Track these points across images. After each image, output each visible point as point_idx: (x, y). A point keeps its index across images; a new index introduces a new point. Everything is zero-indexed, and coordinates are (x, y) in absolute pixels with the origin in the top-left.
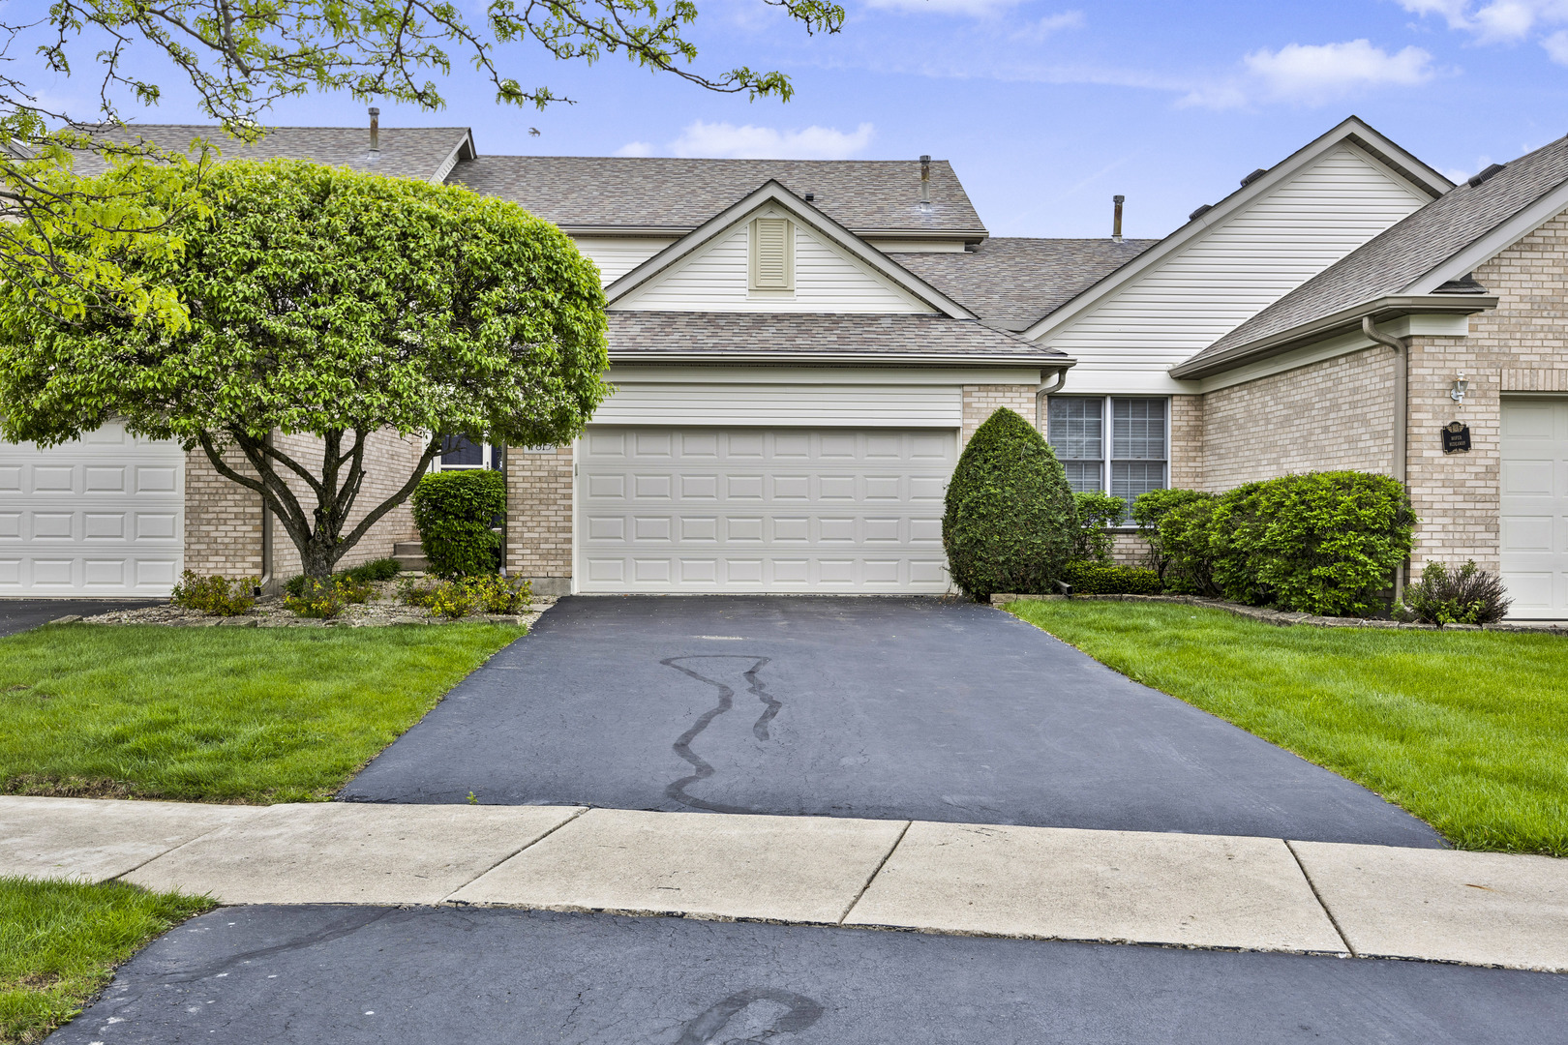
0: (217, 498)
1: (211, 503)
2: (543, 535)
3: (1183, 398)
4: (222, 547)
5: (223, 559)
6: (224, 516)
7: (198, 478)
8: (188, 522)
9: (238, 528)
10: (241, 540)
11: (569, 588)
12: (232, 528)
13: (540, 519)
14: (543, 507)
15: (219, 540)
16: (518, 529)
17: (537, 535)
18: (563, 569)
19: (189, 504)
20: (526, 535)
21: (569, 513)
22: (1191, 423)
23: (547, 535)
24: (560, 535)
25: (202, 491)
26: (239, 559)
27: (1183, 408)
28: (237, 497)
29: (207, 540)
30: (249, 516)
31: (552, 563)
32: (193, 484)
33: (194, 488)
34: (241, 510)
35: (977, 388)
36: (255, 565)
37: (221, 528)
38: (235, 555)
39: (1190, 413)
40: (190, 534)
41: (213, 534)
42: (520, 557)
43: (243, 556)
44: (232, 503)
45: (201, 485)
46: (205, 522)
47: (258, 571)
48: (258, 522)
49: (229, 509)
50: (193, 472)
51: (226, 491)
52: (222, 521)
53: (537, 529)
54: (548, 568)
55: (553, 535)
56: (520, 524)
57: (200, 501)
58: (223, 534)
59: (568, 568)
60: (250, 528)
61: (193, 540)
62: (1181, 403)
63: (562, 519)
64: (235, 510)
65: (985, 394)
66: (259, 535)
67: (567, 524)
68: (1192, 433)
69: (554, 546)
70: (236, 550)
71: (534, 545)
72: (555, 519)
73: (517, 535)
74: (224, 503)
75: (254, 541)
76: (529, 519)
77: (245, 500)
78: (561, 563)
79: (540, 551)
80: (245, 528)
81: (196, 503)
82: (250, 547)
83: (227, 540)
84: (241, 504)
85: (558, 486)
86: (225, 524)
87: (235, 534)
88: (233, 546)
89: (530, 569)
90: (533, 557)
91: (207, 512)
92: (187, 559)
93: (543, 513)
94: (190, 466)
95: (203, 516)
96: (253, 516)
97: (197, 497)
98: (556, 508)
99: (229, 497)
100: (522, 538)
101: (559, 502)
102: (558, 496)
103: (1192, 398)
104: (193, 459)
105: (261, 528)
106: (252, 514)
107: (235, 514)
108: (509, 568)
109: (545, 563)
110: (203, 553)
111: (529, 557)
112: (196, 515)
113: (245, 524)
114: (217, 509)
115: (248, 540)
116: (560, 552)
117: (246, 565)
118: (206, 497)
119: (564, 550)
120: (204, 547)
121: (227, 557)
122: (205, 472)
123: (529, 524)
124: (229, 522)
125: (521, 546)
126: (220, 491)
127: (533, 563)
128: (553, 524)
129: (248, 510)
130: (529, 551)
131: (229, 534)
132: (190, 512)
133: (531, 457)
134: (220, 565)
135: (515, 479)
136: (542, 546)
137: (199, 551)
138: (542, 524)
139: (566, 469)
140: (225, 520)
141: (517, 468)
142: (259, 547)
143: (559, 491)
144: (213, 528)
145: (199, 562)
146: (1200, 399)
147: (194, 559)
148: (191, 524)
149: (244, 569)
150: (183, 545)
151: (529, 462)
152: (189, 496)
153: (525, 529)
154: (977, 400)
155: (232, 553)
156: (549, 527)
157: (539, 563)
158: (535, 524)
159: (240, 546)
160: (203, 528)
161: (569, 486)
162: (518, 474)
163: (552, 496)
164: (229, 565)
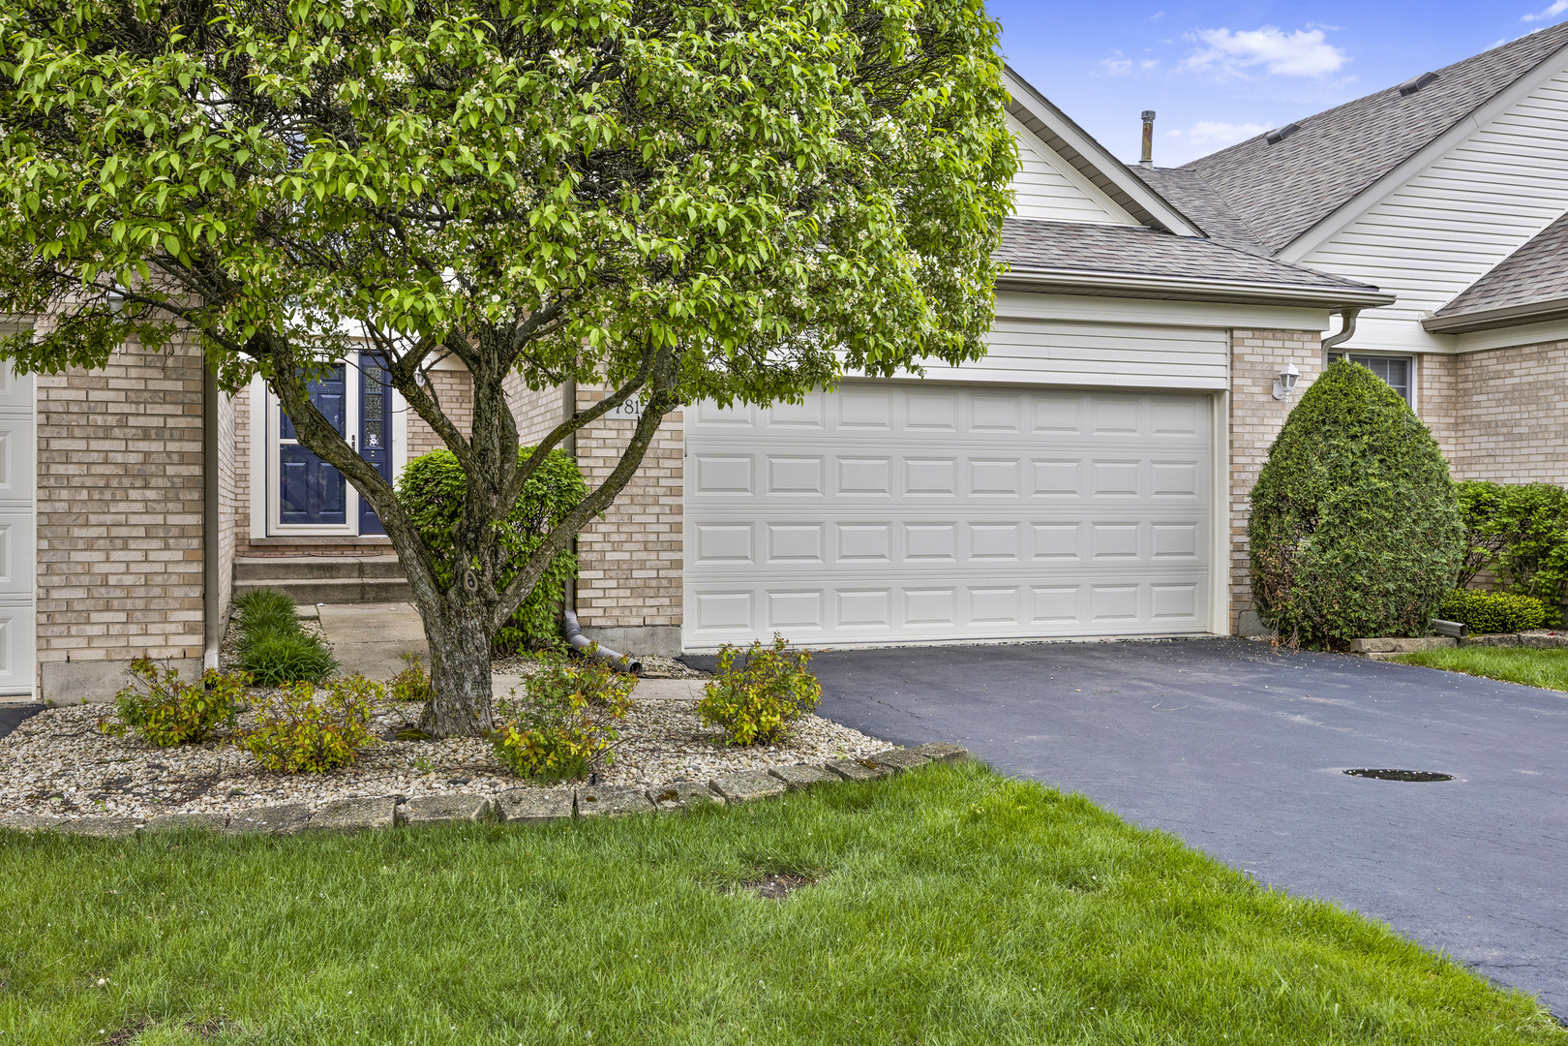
0: (108, 495)
1: (95, 507)
2: (636, 556)
3: (1435, 358)
4: (118, 593)
5: (122, 617)
6: (123, 532)
7: (67, 457)
8: (45, 544)
9: (152, 556)
10: (159, 580)
11: (678, 641)
12: (140, 556)
13: (631, 529)
14: (638, 509)
15: (112, 580)
16: (596, 547)
17: (626, 556)
18: (669, 611)
19: (47, 507)
20: (609, 556)
21: (677, 518)
22: (1444, 393)
23: (643, 556)
24: (665, 556)
25: (76, 482)
26: (155, 616)
27: (1435, 372)
28: (151, 494)
29: (86, 580)
30: (175, 532)
31: (652, 602)
32: (55, 469)
33: (58, 476)
34: (159, 519)
35: (1249, 334)
36: (189, 628)
37: (115, 556)
38: (147, 609)
39: (1443, 379)
40: (49, 569)
41: (98, 569)
42: (600, 593)
43: (164, 612)
44: (140, 507)
45: (72, 469)
46: (81, 545)
47: (196, 640)
48: (196, 543)
49: (133, 519)
50: (55, 445)
51: (126, 482)
52: (119, 543)
53: (627, 546)
54: (645, 611)
55: (653, 556)
56: (599, 537)
57: (71, 502)
58: (122, 568)
59: (676, 610)
60: (178, 555)
61: (56, 580)
62: (1433, 365)
63: (666, 528)
64: (147, 519)
65: (1259, 343)
66: (196, 568)
67: (675, 537)
68: (1445, 406)
69: (654, 574)
70: (149, 599)
71: (623, 572)
72: (656, 528)
73: (593, 556)
74: (122, 507)
75: (186, 581)
76: (614, 528)
77: (166, 500)
78: (666, 601)
79: (631, 584)
80: (166, 556)
81: (62, 507)
82: (178, 592)
83: (129, 580)
84: (159, 507)
85: (661, 473)
86: (125, 548)
87: (146, 568)
88: (142, 592)
89: (616, 612)
90: (621, 593)
91: (87, 525)
92: (43, 619)
93: (637, 519)
94: (48, 432)
95: (77, 532)
96: (183, 532)
97: (64, 494)
98: (657, 509)
99: (133, 494)
100: (602, 560)
101: (662, 500)
102: (660, 491)
103: (1445, 359)
104: (55, 418)
105: (200, 555)
106: (182, 527)
107: (147, 527)
108: (581, 612)
109: (640, 602)
110: (77, 606)
111: (613, 593)
112: (61, 531)
113: (167, 548)
114: (108, 519)
115: (174, 579)
116: (665, 583)
117: (170, 628)
118: (84, 495)
119: (670, 580)
120: (81, 593)
121: (129, 612)
122: (81, 445)
123: (615, 538)
124: (132, 544)
125: (600, 574)
126: (114, 483)
127: (622, 602)
128: (653, 537)
129: (173, 520)
130: (613, 583)
131: (133, 568)
132: (48, 524)
133: (616, 425)
134: (114, 630)
135: (591, 462)
136: (636, 574)
137: (68, 602)
138: (636, 537)
139: (674, 445)
140: (126, 539)
141: (594, 443)
142: (196, 592)
143: (663, 482)
144: (100, 556)
145: (69, 624)
146: (1454, 360)
147: (58, 619)
148: (52, 549)
149: (166, 636)
150: (33, 592)
151: (614, 434)
152: (44, 493)
153: (608, 547)
154: (1250, 350)
155: (140, 604)
156: (646, 543)
157: (630, 602)
158: (623, 537)
159: (157, 591)
160: (77, 556)
161: (677, 474)
162: (596, 453)
163: (651, 491)
164: (133, 629)
